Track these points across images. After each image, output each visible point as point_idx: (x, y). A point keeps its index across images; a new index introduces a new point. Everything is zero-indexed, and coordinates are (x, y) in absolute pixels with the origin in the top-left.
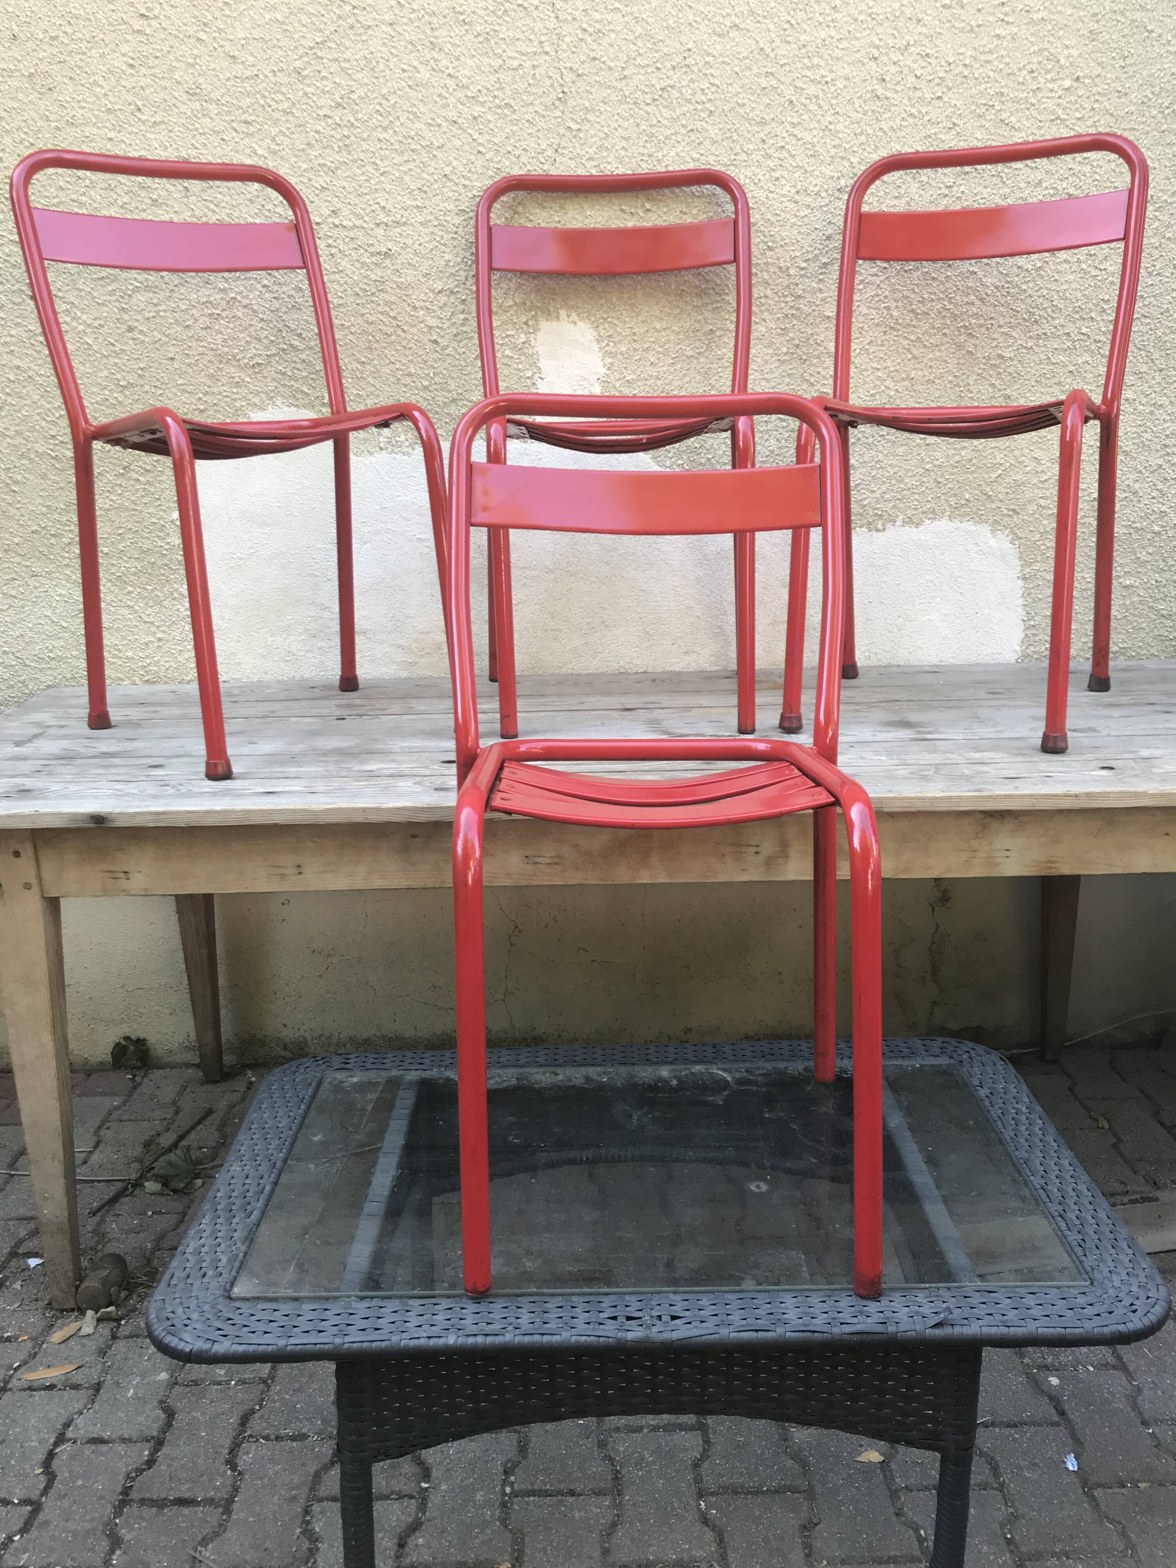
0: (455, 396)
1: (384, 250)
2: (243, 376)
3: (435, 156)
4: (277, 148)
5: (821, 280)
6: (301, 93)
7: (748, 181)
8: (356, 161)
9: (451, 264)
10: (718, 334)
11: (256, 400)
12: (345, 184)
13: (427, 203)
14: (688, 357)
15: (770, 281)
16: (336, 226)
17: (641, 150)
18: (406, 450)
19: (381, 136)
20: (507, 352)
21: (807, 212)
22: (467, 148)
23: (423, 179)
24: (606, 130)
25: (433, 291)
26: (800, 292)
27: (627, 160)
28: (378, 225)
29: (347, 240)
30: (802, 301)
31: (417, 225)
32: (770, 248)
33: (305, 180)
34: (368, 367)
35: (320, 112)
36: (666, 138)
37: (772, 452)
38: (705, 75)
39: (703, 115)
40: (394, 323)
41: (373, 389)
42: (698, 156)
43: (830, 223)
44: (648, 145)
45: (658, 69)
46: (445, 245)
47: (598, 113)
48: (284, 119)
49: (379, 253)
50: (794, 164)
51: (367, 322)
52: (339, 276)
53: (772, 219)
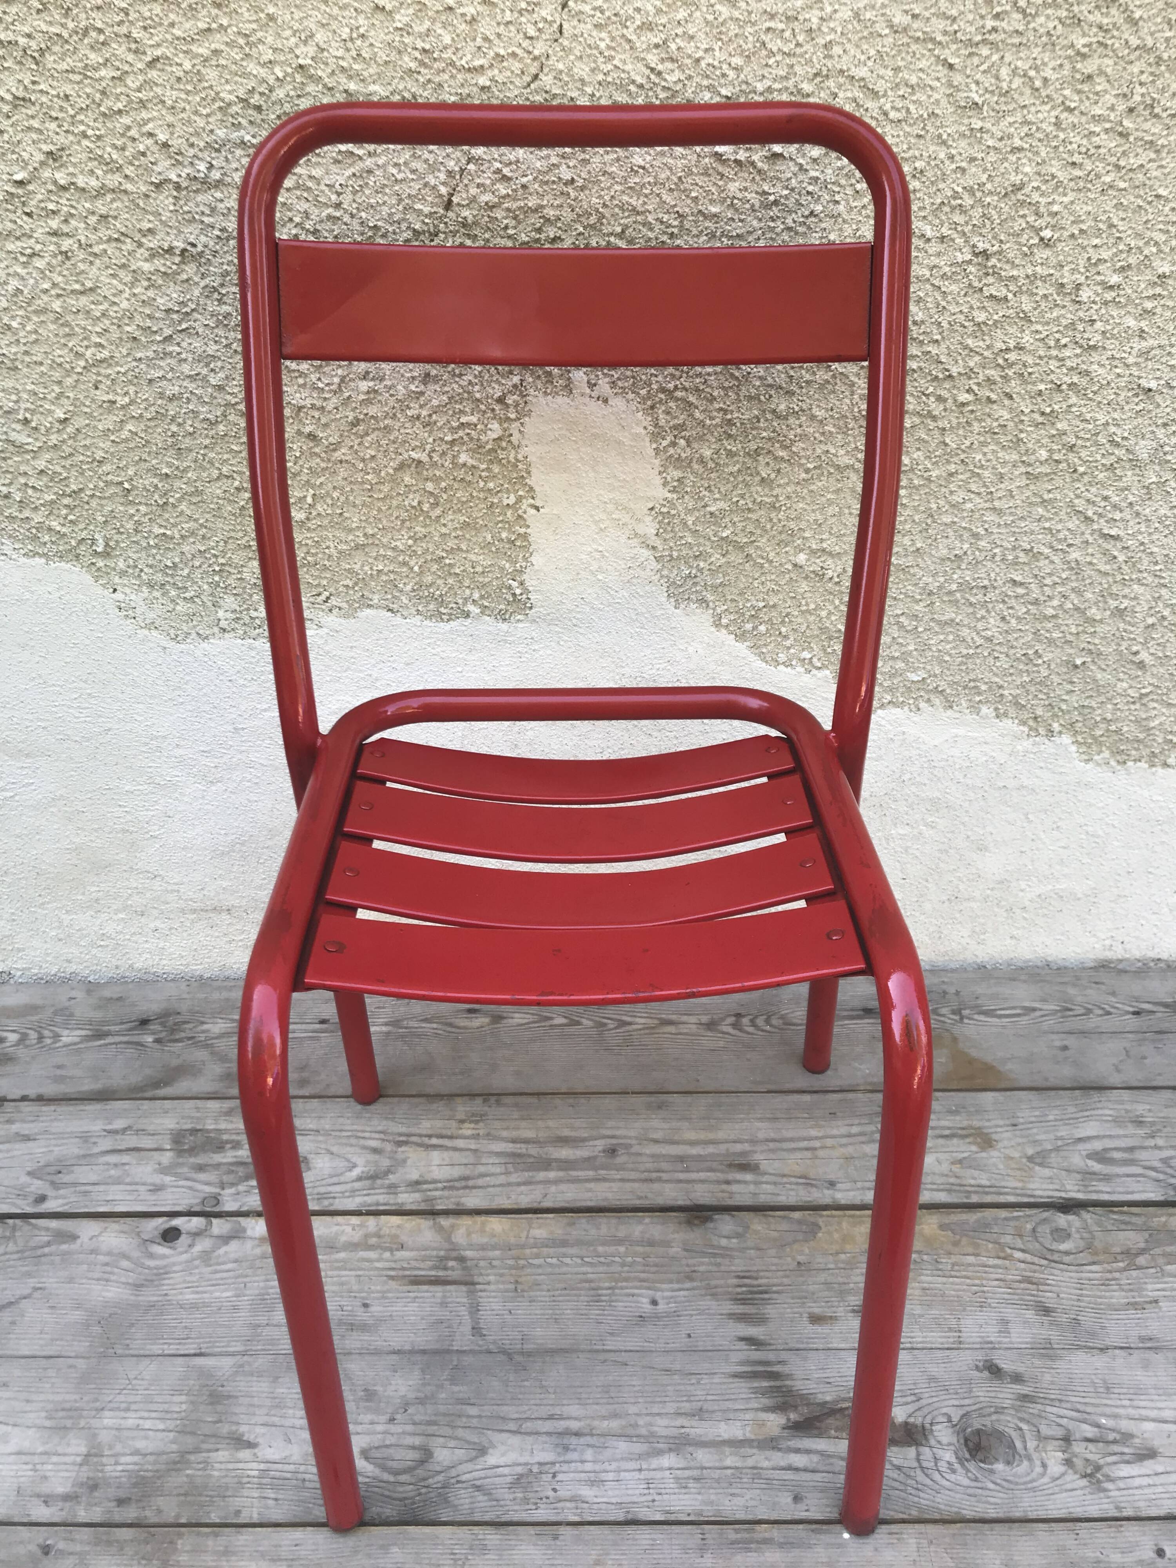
0: (361, 540)
1: (180, 245)
3: (271, 18)
5: (1145, 311)
7: (1017, 82)
12: (68, 89)
16: (64, 188)
20: (463, 458)
23: (246, 75)
26: (1096, 339)
27: (734, 30)
28: (158, 186)
29: (93, 220)
30: (1095, 357)
32: (1045, 243)
34: (177, 484)
37: (989, 639)
41: (192, 525)
49: (170, 250)
50: (1134, 42)
51: (161, 395)
52: (84, 300)
53: (1062, 175)
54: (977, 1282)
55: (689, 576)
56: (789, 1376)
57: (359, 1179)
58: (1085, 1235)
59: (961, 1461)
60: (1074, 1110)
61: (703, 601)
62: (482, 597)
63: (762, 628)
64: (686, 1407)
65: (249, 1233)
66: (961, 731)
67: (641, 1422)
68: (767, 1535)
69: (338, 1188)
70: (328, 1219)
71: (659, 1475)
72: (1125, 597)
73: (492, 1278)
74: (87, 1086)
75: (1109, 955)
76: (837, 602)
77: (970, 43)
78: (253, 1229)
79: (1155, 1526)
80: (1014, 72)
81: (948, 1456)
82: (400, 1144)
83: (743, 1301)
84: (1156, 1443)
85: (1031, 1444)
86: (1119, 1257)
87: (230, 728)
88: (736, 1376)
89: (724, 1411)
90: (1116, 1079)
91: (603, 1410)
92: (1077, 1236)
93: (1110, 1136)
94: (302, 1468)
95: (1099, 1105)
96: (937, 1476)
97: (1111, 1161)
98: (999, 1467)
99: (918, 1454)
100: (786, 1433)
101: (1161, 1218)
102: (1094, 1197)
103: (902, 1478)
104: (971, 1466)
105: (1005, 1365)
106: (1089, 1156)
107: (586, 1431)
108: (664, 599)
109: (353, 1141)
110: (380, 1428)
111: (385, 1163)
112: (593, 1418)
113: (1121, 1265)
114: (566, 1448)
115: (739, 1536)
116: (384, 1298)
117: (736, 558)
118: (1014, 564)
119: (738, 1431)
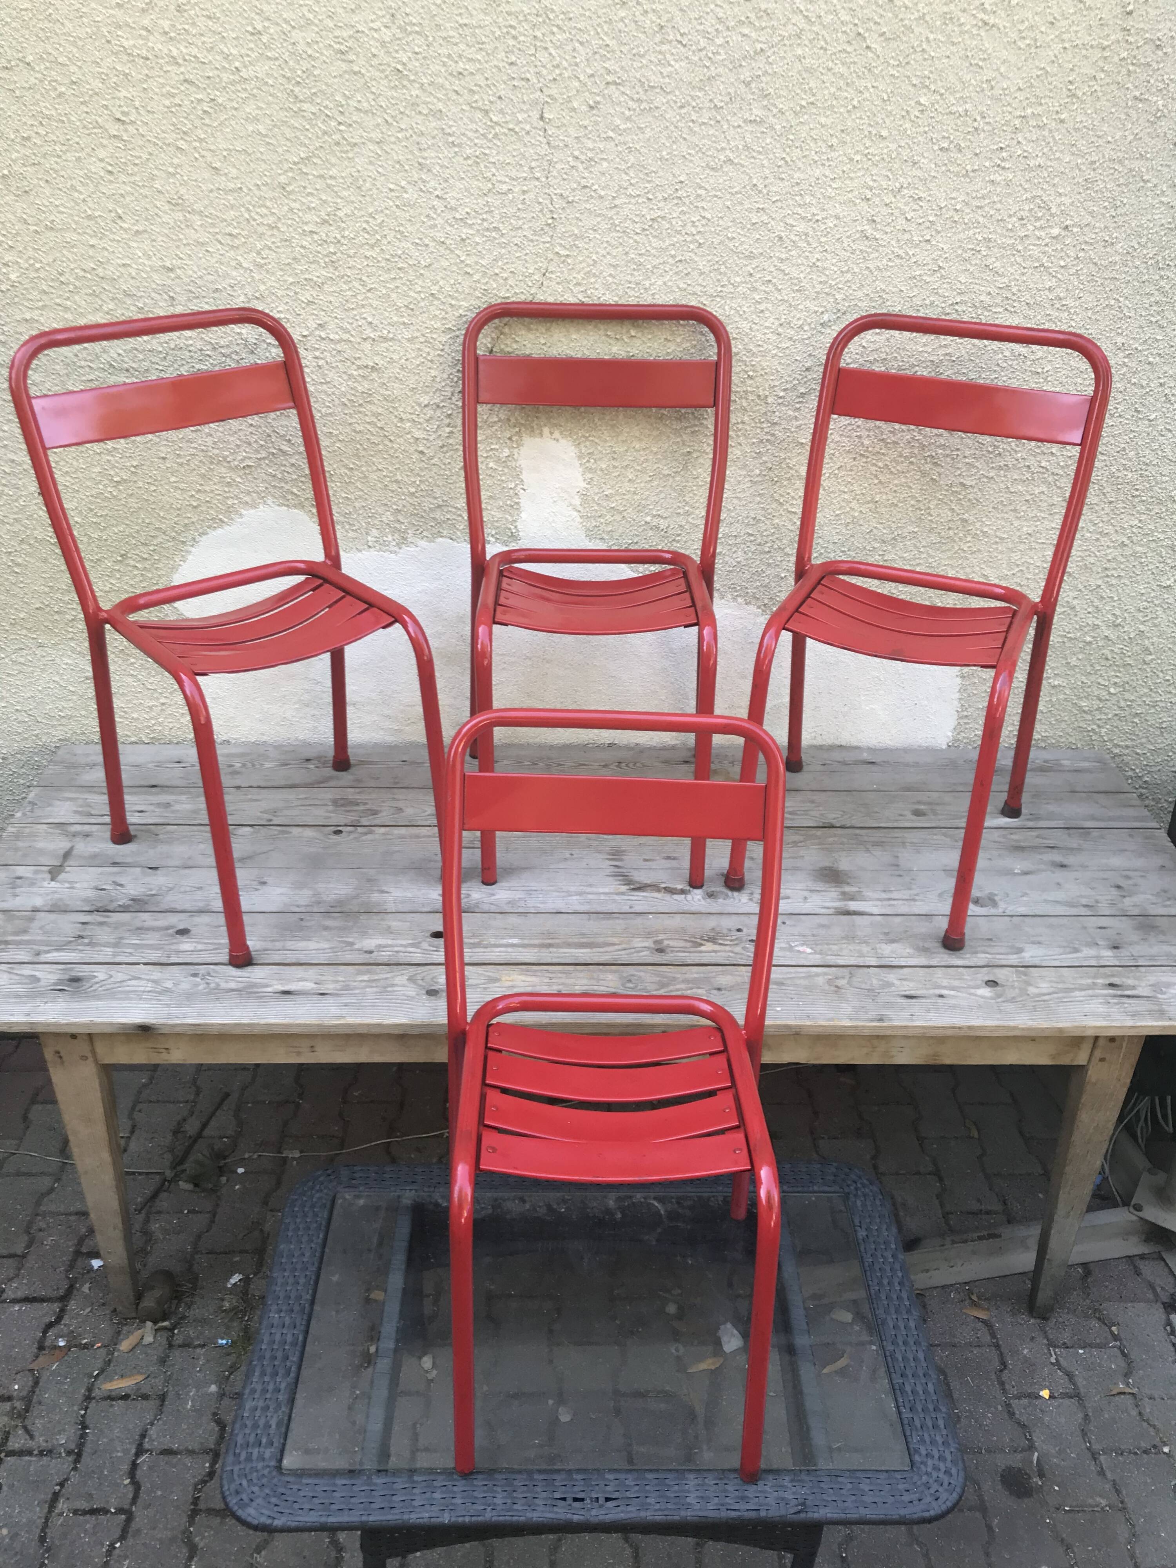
0: (441, 503)
1: (371, 364)
2: (234, 476)
3: (422, 275)
4: (262, 262)
5: (799, 409)
6: (286, 208)
7: (732, 312)
8: (343, 277)
9: (438, 380)
10: (695, 455)
11: (247, 499)
12: (332, 299)
13: (414, 320)
14: (664, 476)
15: (748, 408)
17: (629, 278)
18: (393, 549)
19: (368, 254)
20: (491, 465)
21: (789, 344)
22: (455, 268)
23: (409, 296)
24: (594, 257)
25: (419, 405)
26: (776, 420)
27: (614, 287)
28: (365, 339)
29: (334, 352)
30: (777, 428)
31: (404, 341)
32: (750, 377)
33: (292, 294)
34: (356, 473)
35: (306, 228)
36: (654, 267)
38: (697, 207)
39: (692, 246)
40: (381, 433)
41: (361, 493)
42: (685, 286)
43: (810, 355)
44: (636, 273)
45: (649, 199)
46: (432, 361)
47: (587, 240)
48: (270, 233)
49: (366, 367)
51: (355, 431)
52: (325, 387)
53: (755, 350)
56: (631, 876)
59: (704, 899)
61: (602, 538)
62: (496, 533)
64: (585, 884)
65: (376, 832)
67: (564, 887)
68: (617, 916)
69: (419, 818)
70: (415, 828)
71: (571, 901)
74: (283, 783)
75: (815, 742)
77: (711, 296)
79: (783, 916)
80: (731, 308)
81: (699, 897)
83: (613, 855)
88: (608, 875)
89: (602, 885)
91: (547, 884)
94: (413, 898)
96: (692, 902)
98: (721, 900)
99: (686, 897)
100: (629, 891)
101: (814, 831)
103: (677, 903)
104: (709, 900)
107: (540, 890)
108: (584, 537)
112: (542, 886)
113: (790, 846)
114: (531, 894)
115: (605, 917)
117: (618, 517)
118: (748, 525)
119: (607, 890)
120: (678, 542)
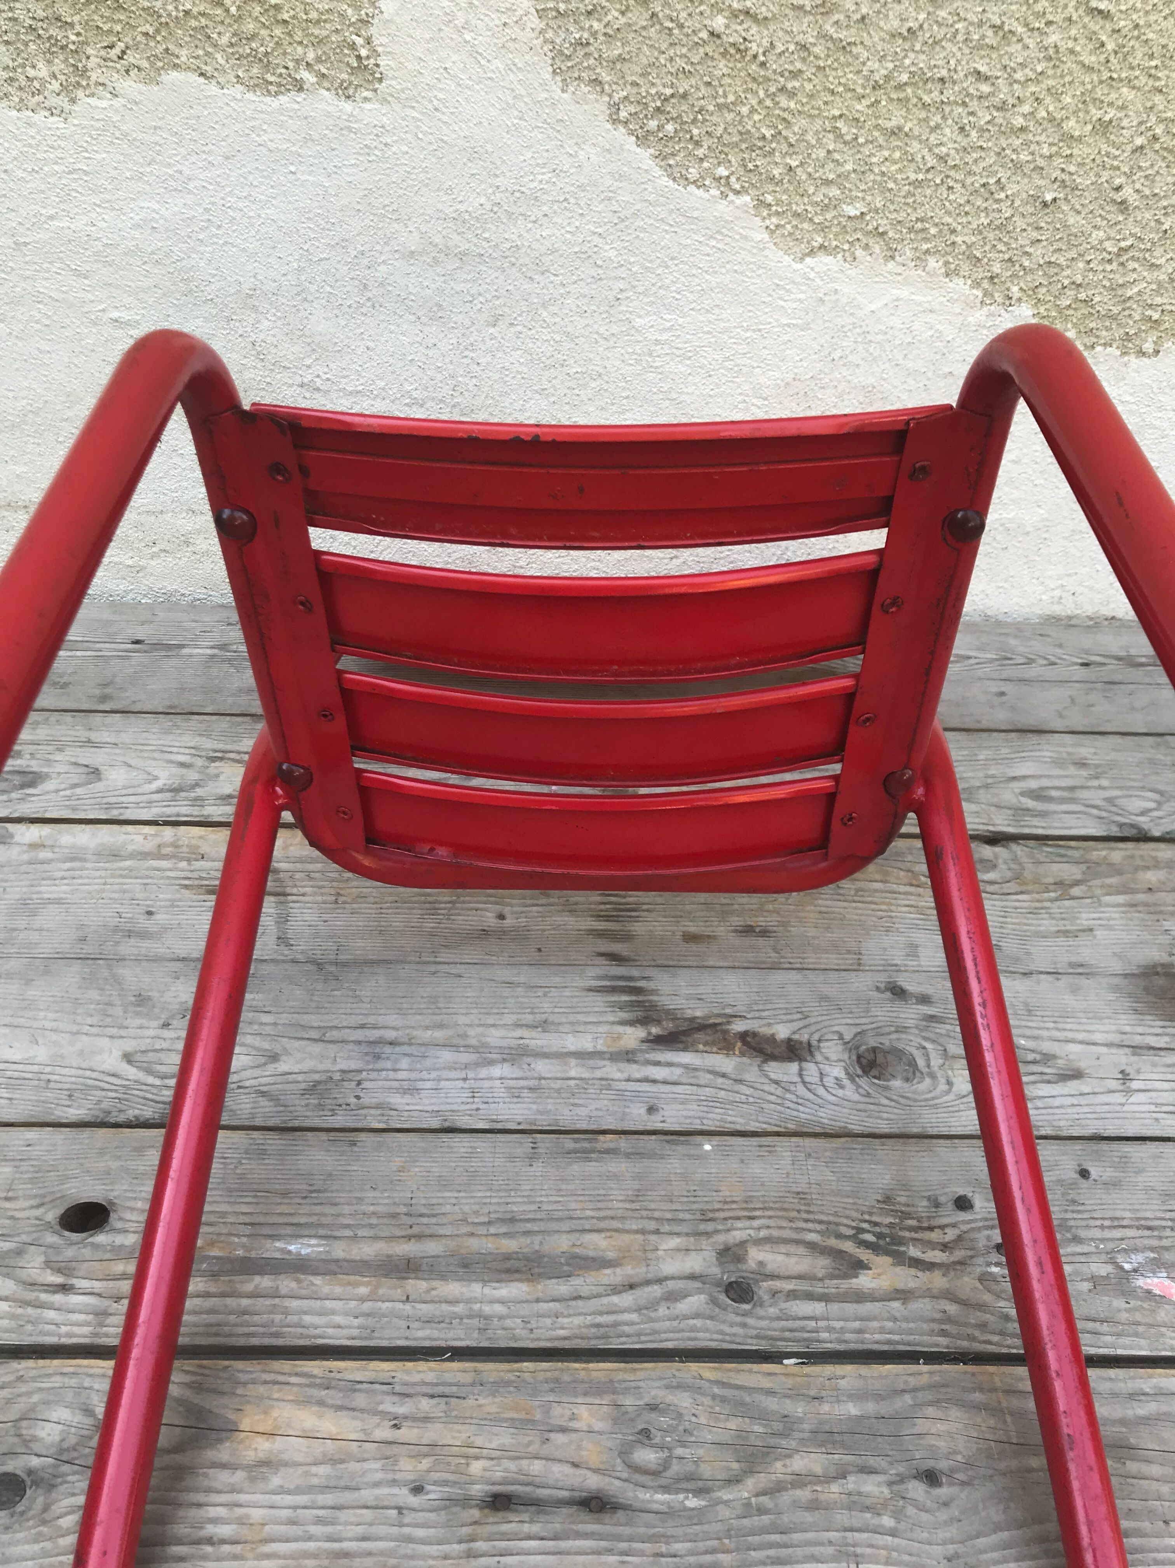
18: (56, 101)
54: (884, 907)
55: (580, 43)
56: (653, 992)
57: (160, 791)
58: (1013, 866)
59: (851, 1078)
60: (1007, 751)
61: (596, 82)
62: (319, 60)
63: (670, 128)
64: (528, 1018)
65: (17, 838)
66: (904, 293)
67: (472, 1032)
68: (612, 1145)
69: (132, 799)
70: (115, 827)
71: (486, 1084)
72: (1111, 104)
73: (308, 890)
75: (1057, 610)
76: (761, 93)
78: (22, 834)
79: (1078, 1146)
81: (837, 1071)
82: (213, 759)
83: (608, 918)
84: (1082, 1065)
85: (935, 1062)
86: (1051, 887)
87: (10, 242)
88: (590, 990)
89: (572, 1024)
90: (1058, 725)
91: (427, 1021)
92: (1004, 867)
93: (1048, 777)
94: (48, 1069)
95: (1037, 747)
96: (821, 1091)
97: (1051, 799)
98: (897, 1083)
99: (801, 1069)
100: (645, 1046)
101: (1100, 852)
102: (1026, 831)
103: (779, 1091)
104: (863, 1082)
105: (911, 987)
106: (1023, 794)
107: (406, 1040)
108: (548, 76)
109: (156, 755)
110: (151, 1033)
111: (192, 776)
112: (413, 1027)
113: (1053, 895)
114: (378, 1057)
115: (578, 1145)
116: (173, 906)
118: (980, 47)
119: (586, 1043)
120: (792, 94)
